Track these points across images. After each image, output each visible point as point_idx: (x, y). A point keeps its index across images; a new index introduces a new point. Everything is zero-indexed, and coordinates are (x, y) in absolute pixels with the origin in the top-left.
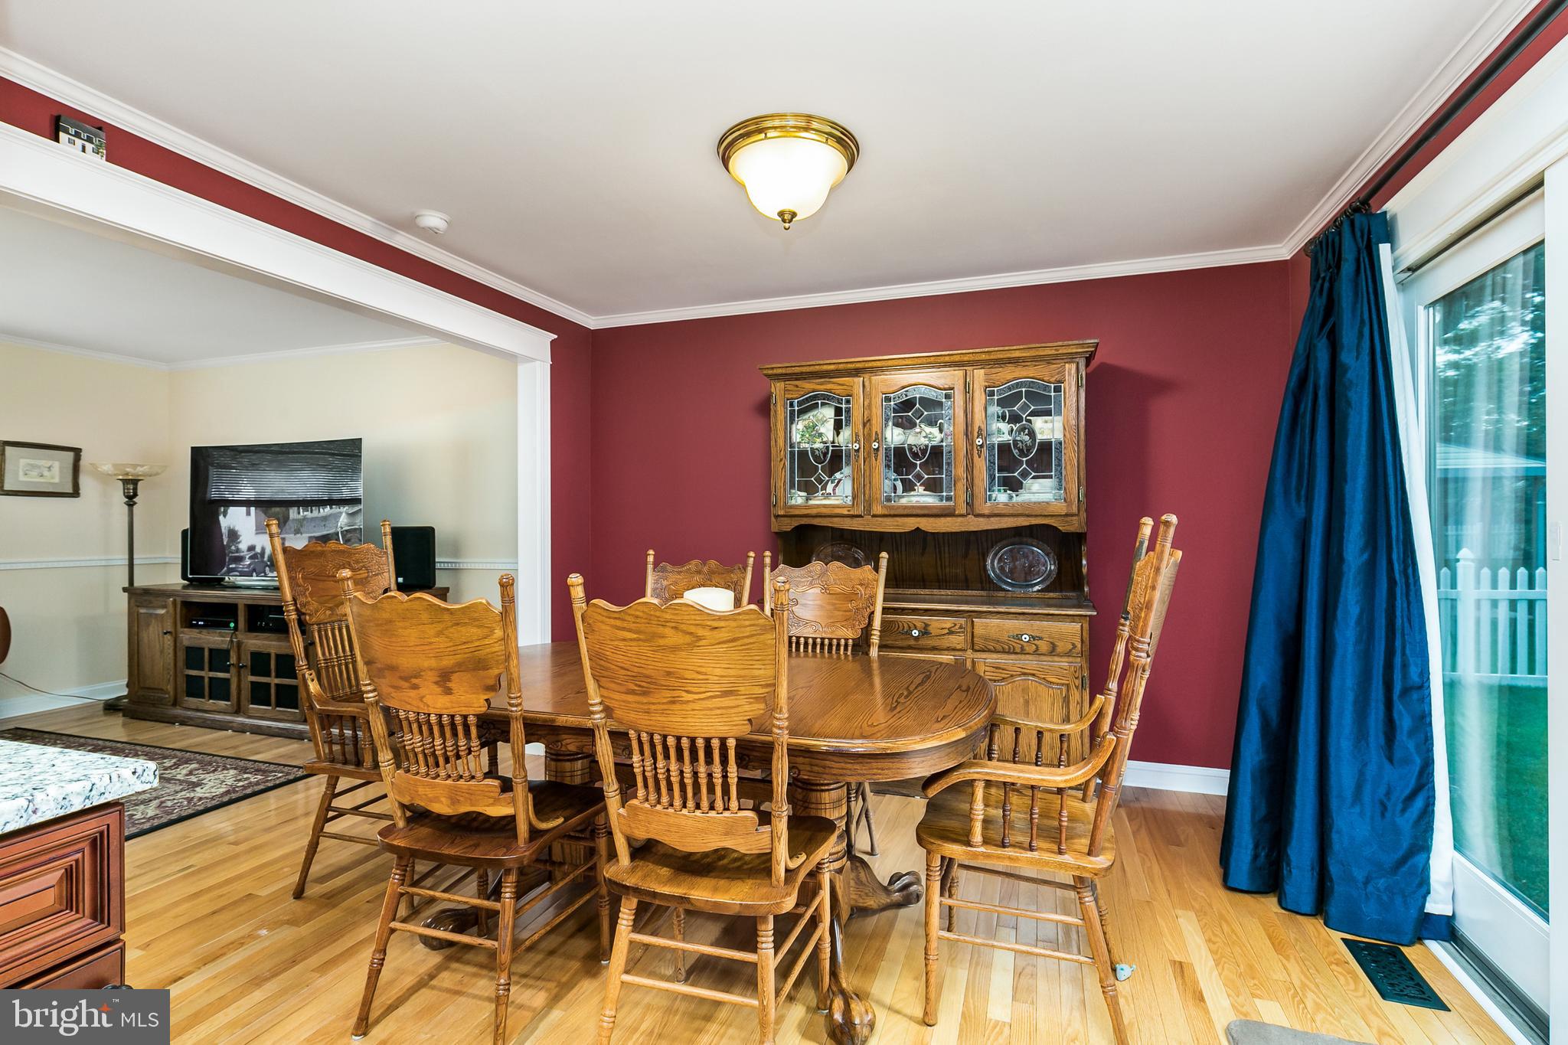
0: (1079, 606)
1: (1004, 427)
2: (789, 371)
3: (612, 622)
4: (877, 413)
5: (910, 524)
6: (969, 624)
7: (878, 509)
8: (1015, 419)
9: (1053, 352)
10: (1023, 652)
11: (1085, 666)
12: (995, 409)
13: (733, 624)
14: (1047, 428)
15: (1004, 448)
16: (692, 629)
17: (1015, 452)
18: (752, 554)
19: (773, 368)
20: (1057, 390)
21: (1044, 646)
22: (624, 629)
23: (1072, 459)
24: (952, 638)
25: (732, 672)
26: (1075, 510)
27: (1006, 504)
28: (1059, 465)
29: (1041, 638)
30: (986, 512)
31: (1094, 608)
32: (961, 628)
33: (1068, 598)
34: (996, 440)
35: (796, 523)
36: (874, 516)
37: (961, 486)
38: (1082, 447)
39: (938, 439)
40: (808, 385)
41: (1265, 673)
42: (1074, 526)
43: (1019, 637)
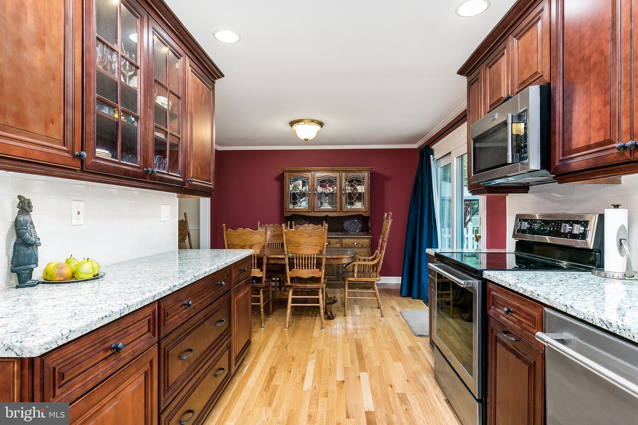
0: (368, 235)
1: (349, 188)
2: (290, 170)
3: (293, 233)
4: (316, 183)
5: (325, 214)
6: (341, 241)
7: (316, 210)
8: (352, 186)
9: (362, 169)
10: (355, 247)
11: (370, 250)
12: (347, 183)
13: (318, 232)
14: (361, 189)
15: (349, 194)
16: (310, 234)
17: (352, 194)
18: (289, 222)
19: (285, 169)
20: (363, 179)
21: (360, 246)
22: (296, 234)
23: (367, 197)
24: (337, 244)
25: (317, 242)
26: (367, 211)
27: (350, 209)
28: (363, 199)
29: (359, 244)
30: (345, 211)
31: (372, 236)
32: (339, 242)
33: (365, 234)
34: (347, 192)
35: (292, 214)
36: (315, 212)
37: (338, 204)
38: (369, 194)
39: (332, 191)
40: (296, 174)
41: (409, 248)
42: (367, 215)
43: (354, 244)
